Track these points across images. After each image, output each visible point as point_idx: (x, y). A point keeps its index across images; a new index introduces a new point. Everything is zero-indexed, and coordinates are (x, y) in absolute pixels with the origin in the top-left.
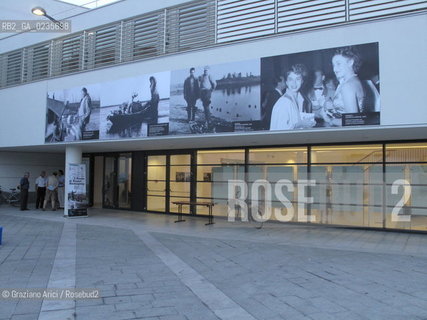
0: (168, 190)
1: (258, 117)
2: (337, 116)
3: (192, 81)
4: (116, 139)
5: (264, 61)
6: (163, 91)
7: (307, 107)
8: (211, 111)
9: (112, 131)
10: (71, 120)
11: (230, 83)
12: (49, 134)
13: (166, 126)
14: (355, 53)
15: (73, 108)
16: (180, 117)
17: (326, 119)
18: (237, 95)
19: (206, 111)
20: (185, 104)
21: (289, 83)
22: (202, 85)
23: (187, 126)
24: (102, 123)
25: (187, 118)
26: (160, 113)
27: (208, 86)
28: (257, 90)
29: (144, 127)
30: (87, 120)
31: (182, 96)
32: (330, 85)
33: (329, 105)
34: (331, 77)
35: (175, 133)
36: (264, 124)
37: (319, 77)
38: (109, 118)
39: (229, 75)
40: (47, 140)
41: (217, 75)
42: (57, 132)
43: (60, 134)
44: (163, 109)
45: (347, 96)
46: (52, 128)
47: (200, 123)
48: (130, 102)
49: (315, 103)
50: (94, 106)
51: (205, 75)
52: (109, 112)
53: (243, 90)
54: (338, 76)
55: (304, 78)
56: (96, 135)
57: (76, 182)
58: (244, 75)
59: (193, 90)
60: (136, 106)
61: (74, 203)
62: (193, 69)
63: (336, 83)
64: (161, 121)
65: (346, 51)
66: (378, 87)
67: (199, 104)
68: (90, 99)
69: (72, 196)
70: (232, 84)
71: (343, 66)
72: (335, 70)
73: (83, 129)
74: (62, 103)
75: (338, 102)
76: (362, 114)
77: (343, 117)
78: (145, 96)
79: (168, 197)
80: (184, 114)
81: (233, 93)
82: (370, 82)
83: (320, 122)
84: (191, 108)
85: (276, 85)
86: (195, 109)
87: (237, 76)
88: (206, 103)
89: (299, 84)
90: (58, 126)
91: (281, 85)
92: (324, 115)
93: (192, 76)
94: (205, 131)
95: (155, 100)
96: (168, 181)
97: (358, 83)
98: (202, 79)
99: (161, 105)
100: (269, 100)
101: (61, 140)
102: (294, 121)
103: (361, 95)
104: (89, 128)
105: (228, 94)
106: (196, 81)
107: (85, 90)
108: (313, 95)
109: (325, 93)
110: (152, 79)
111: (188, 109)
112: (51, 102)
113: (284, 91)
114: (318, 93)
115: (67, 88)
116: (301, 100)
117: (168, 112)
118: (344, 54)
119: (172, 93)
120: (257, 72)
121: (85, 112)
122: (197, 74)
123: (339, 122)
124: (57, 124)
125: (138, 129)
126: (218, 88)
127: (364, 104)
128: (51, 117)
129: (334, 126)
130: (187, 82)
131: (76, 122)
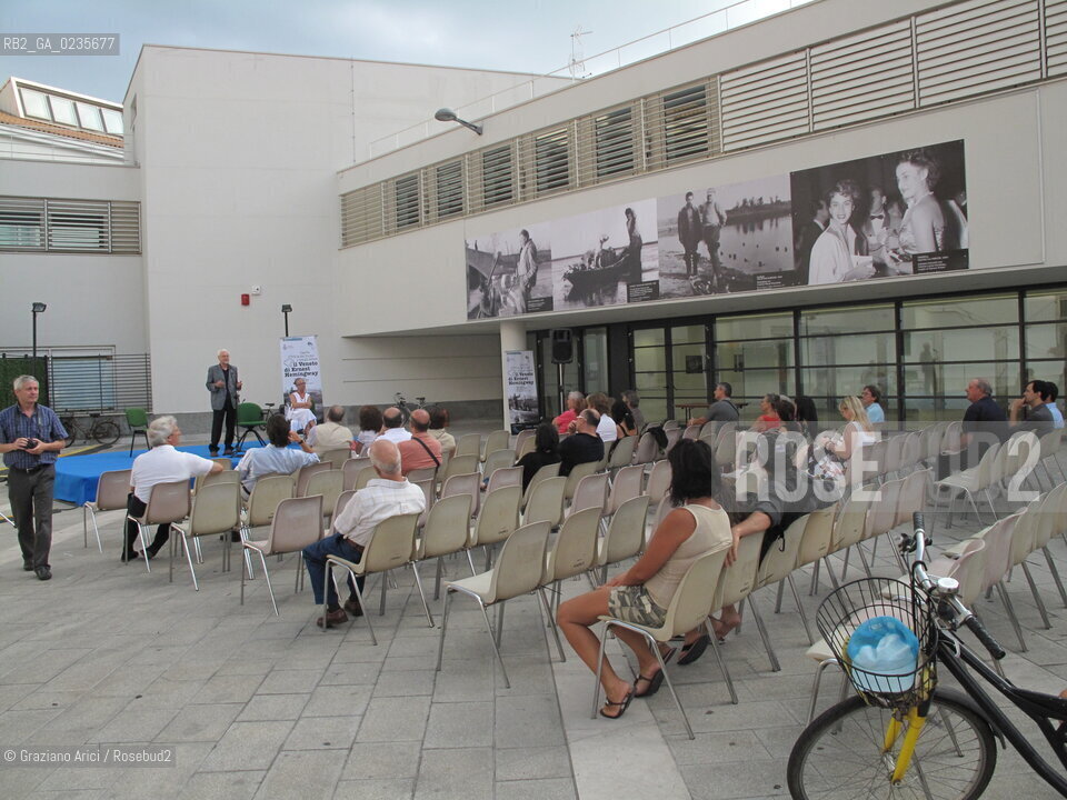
0: (670, 387)
1: (789, 265)
2: (905, 258)
3: (690, 213)
4: (580, 308)
5: (795, 177)
6: (647, 231)
7: (861, 247)
8: (721, 259)
9: (572, 297)
10: (507, 282)
11: (747, 213)
12: (473, 305)
13: (655, 285)
14: (930, 159)
15: (509, 263)
16: (674, 271)
17: (890, 264)
18: (757, 231)
19: (714, 260)
20: (682, 250)
21: (834, 211)
22: (705, 219)
23: (687, 283)
24: (556, 285)
25: (685, 272)
26: (645, 265)
27: (713, 220)
28: (786, 224)
29: (622, 288)
30: (532, 280)
31: (677, 238)
32: (894, 211)
33: (894, 243)
34: (895, 199)
35: (668, 295)
36: (800, 275)
37: (878, 199)
38: (567, 276)
39: (745, 201)
40: (471, 315)
41: (727, 202)
42: (486, 302)
43: (492, 305)
44: (649, 260)
45: (919, 227)
46: (477, 296)
47: (705, 278)
48: (597, 250)
49: (872, 240)
50: (541, 258)
51: (708, 203)
52: (566, 268)
53: (766, 224)
54: (905, 195)
55: (855, 202)
56: (548, 303)
57: (519, 380)
58: (766, 201)
59: (692, 227)
60: (607, 255)
61: (519, 413)
62: (689, 194)
63: (903, 207)
64: (646, 277)
65: (917, 156)
66: (964, 210)
67: (702, 249)
68: (534, 248)
69: (515, 403)
70: (750, 216)
71: (912, 180)
72: (901, 186)
73: (526, 295)
74: (491, 255)
75: (906, 237)
76: (941, 254)
77: (915, 259)
78: (620, 240)
79: (670, 399)
80: (681, 266)
81: (753, 230)
82: (952, 203)
83: (881, 268)
84: (691, 256)
85: (814, 215)
86: (697, 258)
87: (756, 202)
88: (713, 247)
89: (848, 211)
90: (487, 293)
91: (822, 213)
92: (886, 257)
93: (689, 205)
94: (713, 290)
95: (636, 245)
96: (669, 371)
97: (934, 205)
98: (704, 209)
99: (645, 252)
100: (805, 237)
101: (494, 314)
102: (844, 269)
103: (939, 224)
104: (536, 294)
105: (745, 231)
106: (695, 214)
107: (525, 233)
108: (869, 227)
109: (887, 224)
110: (629, 212)
111: (686, 257)
112: (473, 254)
113: (827, 224)
114: (877, 224)
115: (497, 231)
116: (852, 235)
117: (656, 264)
118: (914, 161)
119: (661, 233)
120: (785, 196)
121: (528, 268)
122: (696, 203)
123: (909, 267)
124: (485, 289)
125: (613, 292)
126: (729, 223)
127: (945, 238)
128: (475, 279)
129: (902, 275)
130: (683, 214)
131: (515, 286)
